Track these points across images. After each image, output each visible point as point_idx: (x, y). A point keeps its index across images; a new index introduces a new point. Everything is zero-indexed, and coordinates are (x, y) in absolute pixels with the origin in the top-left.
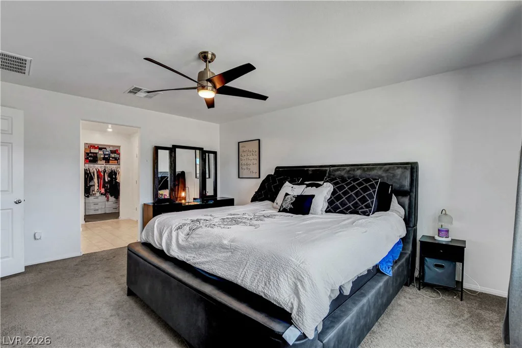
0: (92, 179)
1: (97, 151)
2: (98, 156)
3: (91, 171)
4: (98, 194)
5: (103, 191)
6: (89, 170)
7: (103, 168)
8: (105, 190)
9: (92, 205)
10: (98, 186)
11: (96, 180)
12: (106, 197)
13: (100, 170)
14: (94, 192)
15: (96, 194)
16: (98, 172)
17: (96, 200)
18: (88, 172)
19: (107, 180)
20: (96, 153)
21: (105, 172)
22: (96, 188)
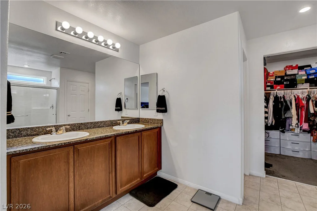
0: (288, 109)
1: (295, 71)
2: (298, 78)
3: (287, 99)
4: (297, 130)
5: (305, 126)
6: (284, 97)
7: (305, 95)
8: (309, 126)
9: (289, 143)
10: (298, 119)
11: (293, 111)
12: (312, 135)
13: (301, 96)
14: (291, 127)
15: (294, 129)
16: (298, 99)
17: (295, 138)
18: (282, 100)
19: (312, 111)
20: (295, 75)
21: (308, 99)
22: (294, 121)
